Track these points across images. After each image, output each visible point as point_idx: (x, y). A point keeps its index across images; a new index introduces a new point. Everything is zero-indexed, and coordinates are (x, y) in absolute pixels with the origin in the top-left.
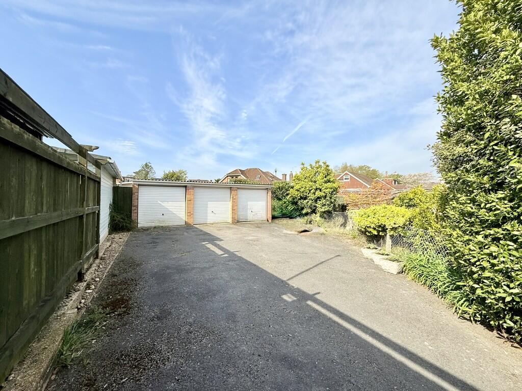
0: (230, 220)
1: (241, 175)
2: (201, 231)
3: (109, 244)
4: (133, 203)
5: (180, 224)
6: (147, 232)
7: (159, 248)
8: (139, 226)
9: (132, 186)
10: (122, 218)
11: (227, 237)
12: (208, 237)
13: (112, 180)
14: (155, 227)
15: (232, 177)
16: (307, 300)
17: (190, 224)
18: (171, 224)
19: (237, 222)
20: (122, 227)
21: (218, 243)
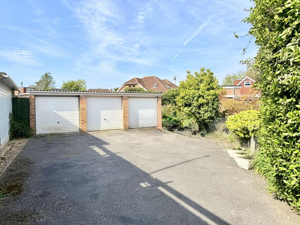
0: (122, 127)
1: (138, 84)
2: (93, 137)
3: (9, 148)
4: (30, 112)
5: (75, 131)
6: (44, 138)
7: (51, 151)
8: (37, 133)
9: (29, 97)
10: (21, 126)
11: (114, 142)
12: (98, 142)
13: (11, 92)
14: (51, 134)
15: (130, 85)
16: (159, 186)
17: (84, 131)
18: (66, 131)
19: (128, 129)
20: (21, 134)
21: (104, 146)
